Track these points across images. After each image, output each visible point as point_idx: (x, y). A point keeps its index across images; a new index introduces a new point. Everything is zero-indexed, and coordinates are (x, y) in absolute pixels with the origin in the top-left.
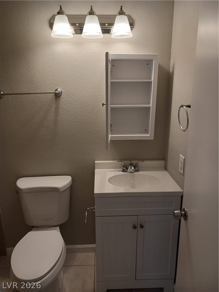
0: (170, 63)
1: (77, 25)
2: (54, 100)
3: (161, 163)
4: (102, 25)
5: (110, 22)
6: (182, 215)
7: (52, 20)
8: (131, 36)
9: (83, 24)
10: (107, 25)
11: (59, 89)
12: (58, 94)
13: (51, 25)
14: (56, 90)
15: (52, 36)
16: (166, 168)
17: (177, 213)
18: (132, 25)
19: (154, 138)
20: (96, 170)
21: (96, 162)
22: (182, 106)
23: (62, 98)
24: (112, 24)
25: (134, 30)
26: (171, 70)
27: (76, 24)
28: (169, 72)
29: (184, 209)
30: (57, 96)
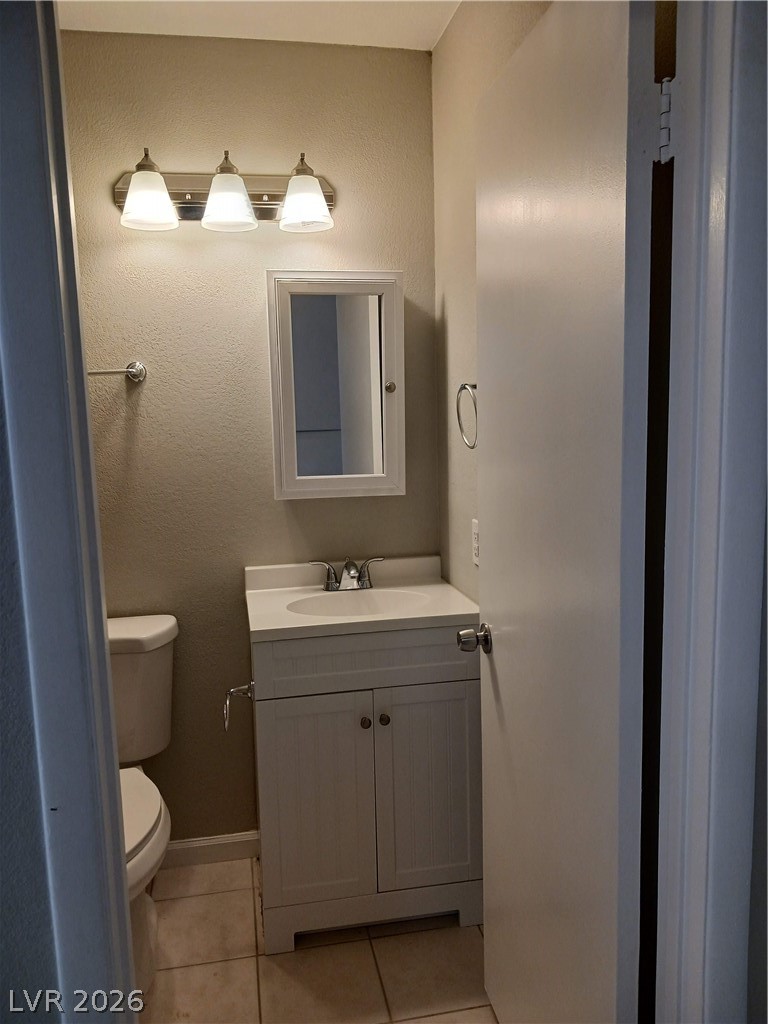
0: (433, 295)
1: (188, 197)
2: (125, 396)
3: (430, 563)
4: (255, 198)
5: (274, 191)
6: (478, 640)
7: (119, 185)
8: (332, 225)
9: (205, 196)
10: (265, 198)
11: (138, 364)
12: (135, 376)
13: (118, 198)
14: (131, 366)
15: (122, 223)
16: (444, 577)
17: (464, 635)
18: (331, 199)
19: (407, 491)
20: (248, 592)
21: (247, 569)
22: (463, 387)
23: (146, 387)
24: (277, 197)
25: (338, 211)
26: (437, 314)
27: (186, 194)
28: (433, 320)
29: (483, 625)
30: (133, 381)
